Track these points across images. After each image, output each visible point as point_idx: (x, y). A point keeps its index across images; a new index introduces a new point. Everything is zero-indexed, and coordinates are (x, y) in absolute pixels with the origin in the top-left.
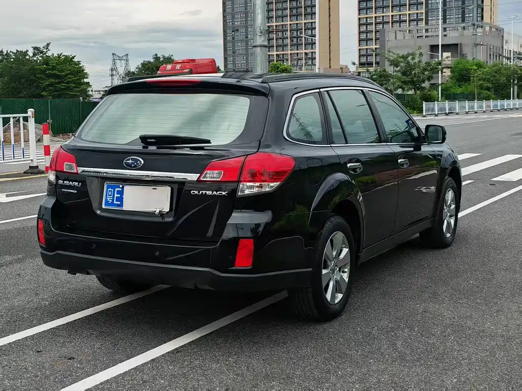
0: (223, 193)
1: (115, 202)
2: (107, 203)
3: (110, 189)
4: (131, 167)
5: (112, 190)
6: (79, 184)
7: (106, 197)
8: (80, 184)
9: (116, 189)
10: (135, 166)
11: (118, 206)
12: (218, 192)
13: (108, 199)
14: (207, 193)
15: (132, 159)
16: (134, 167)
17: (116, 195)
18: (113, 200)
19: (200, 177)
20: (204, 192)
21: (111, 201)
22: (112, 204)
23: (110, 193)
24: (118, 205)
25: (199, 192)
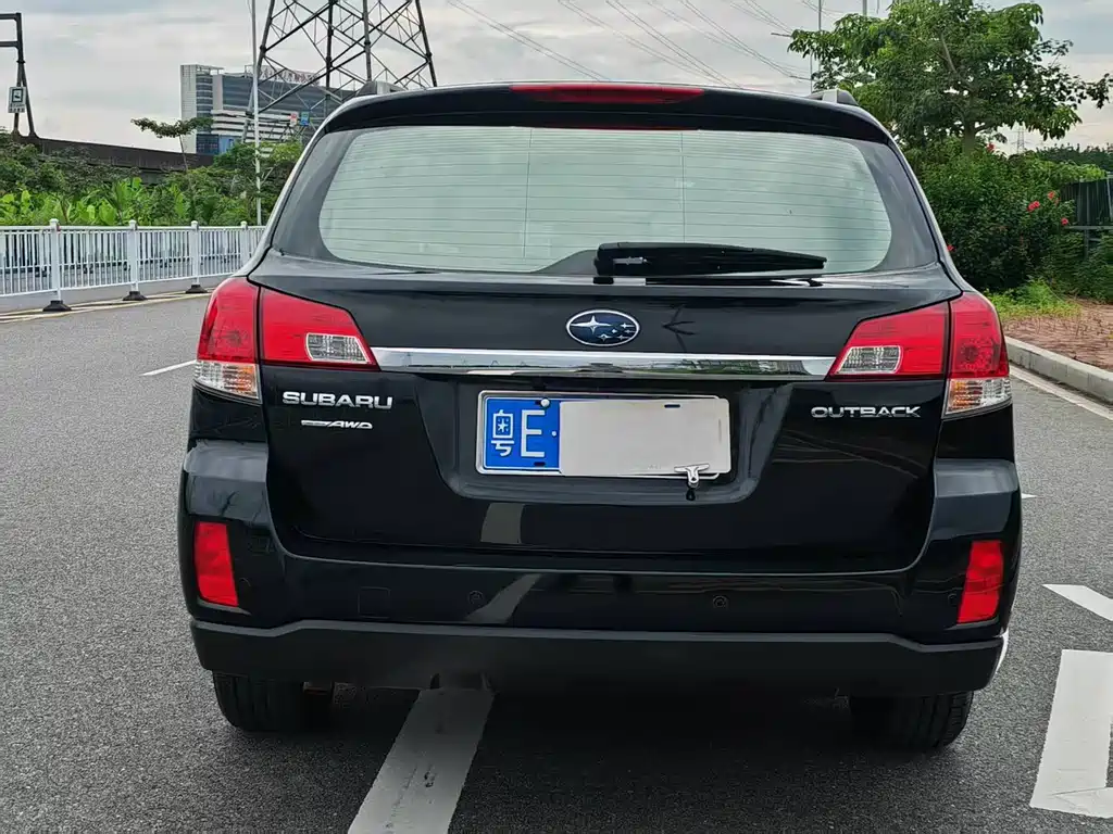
0: (908, 410)
1: (524, 453)
2: (494, 457)
3: (501, 414)
4: (600, 341)
5: (511, 415)
6: (383, 402)
7: (489, 437)
8: (390, 400)
9: (525, 413)
10: (614, 339)
11: (537, 464)
12: (894, 410)
13: (498, 443)
14: (862, 412)
15: (599, 318)
16: (608, 341)
17: (525, 432)
18: (516, 448)
19: (835, 365)
20: (852, 410)
21: (509, 449)
22: (515, 458)
23: (502, 426)
24: (539, 463)
25: (836, 411)
